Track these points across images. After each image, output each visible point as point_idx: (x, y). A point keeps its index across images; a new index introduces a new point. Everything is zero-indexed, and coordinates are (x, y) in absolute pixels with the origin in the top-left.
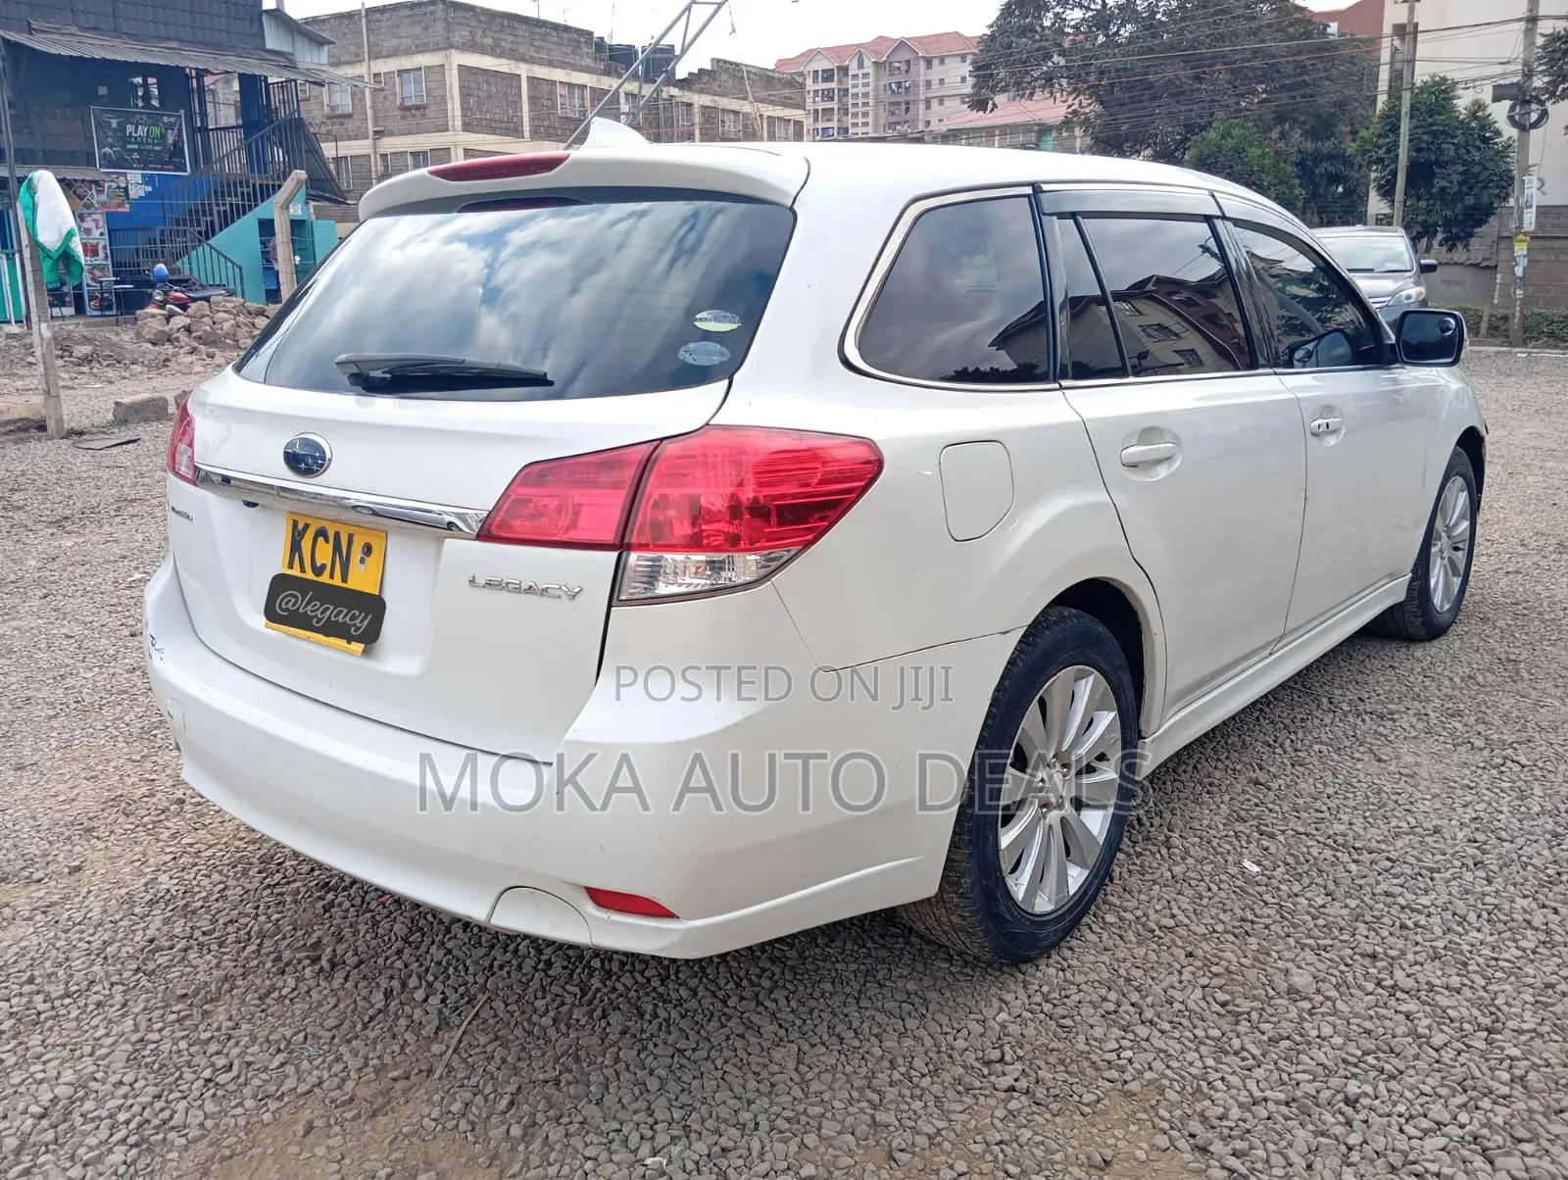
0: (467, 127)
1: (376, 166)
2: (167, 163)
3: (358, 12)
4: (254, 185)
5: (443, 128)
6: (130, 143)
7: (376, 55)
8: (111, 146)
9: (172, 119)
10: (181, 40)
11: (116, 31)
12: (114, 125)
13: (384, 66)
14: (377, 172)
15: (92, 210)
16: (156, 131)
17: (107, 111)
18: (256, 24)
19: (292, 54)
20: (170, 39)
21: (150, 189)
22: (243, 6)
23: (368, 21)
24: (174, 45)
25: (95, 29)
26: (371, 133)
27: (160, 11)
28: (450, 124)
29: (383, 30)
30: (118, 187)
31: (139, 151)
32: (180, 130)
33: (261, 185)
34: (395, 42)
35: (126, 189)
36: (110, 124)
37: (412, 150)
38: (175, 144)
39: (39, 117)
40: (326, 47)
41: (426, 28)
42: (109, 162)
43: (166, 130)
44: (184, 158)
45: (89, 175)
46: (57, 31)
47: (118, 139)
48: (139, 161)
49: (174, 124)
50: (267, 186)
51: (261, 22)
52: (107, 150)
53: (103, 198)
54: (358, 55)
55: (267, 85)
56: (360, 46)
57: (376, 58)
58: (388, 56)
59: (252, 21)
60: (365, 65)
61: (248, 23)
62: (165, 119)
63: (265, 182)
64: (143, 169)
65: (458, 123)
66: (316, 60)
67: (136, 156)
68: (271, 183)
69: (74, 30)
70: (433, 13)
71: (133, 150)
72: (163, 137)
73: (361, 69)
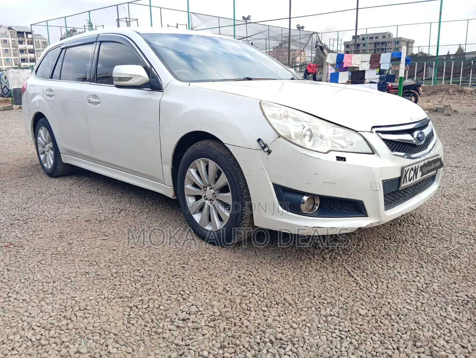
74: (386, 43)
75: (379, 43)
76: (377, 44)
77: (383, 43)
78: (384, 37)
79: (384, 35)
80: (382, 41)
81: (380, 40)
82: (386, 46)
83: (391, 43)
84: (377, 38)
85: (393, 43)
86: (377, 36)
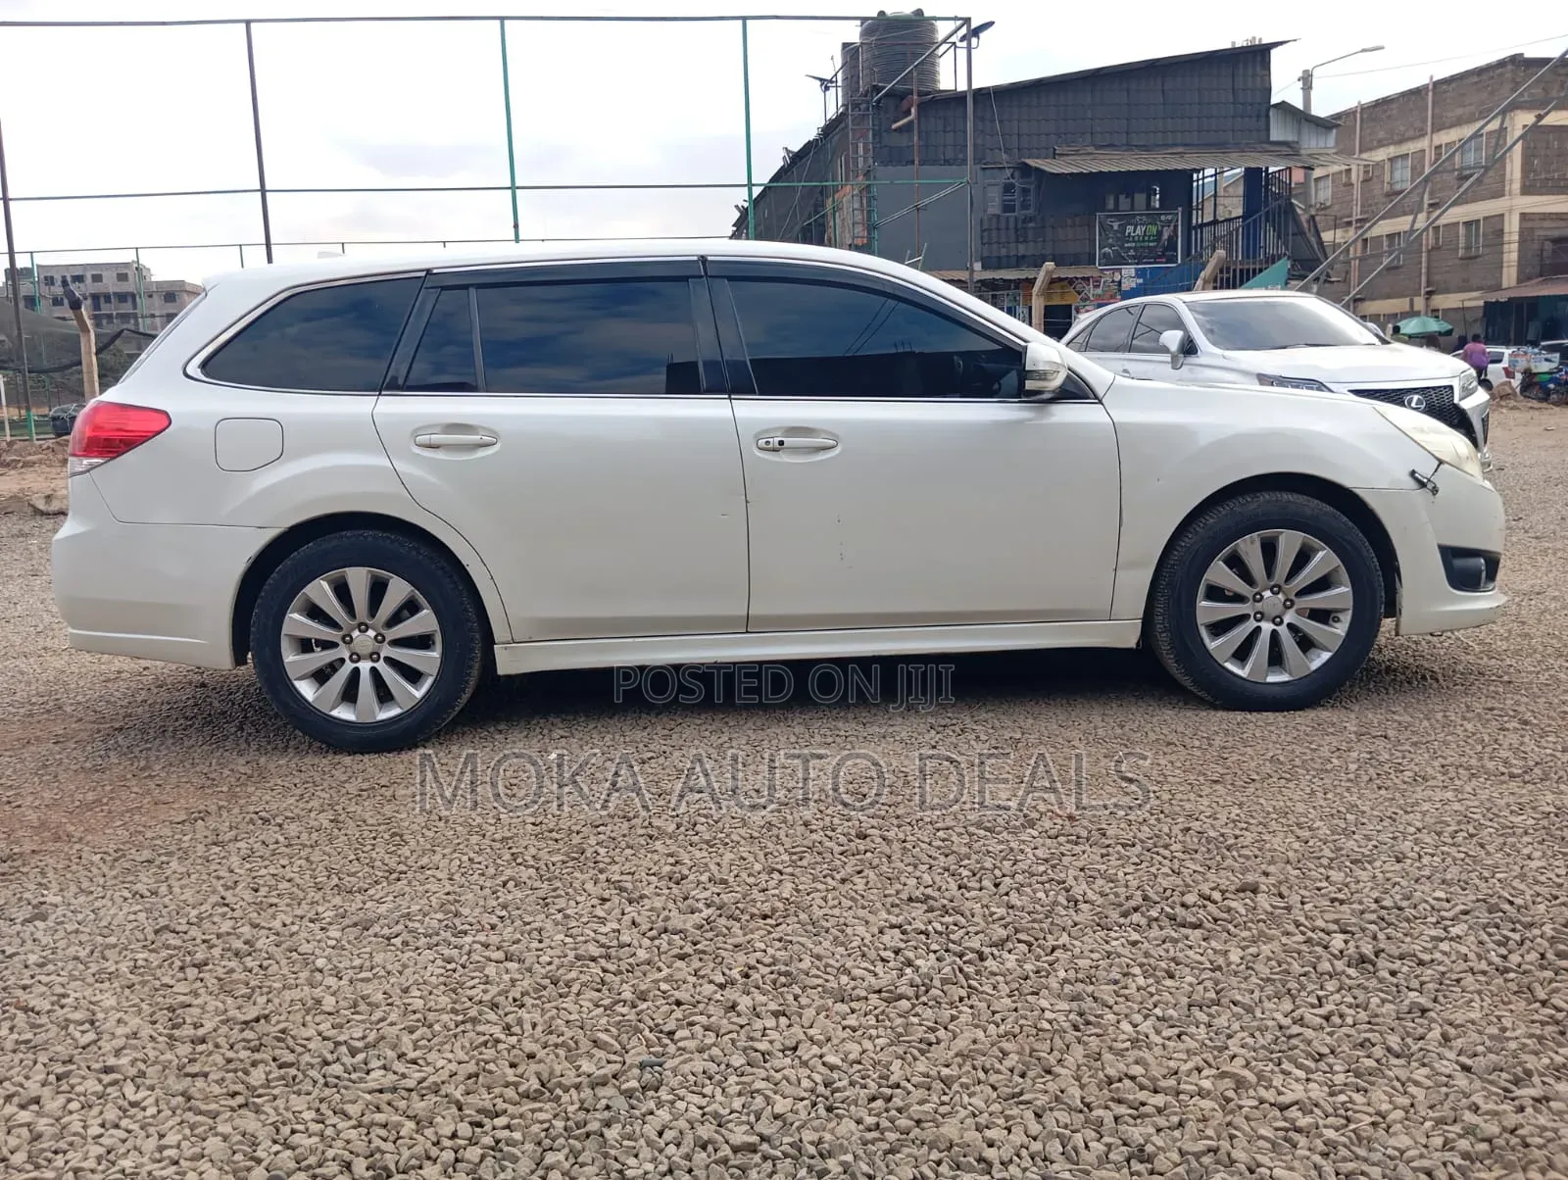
0: (1526, 190)
1: (1427, 239)
2: (1160, 257)
3: (1425, 88)
4: (1235, 271)
5: (1499, 194)
6: (1128, 242)
7: (1438, 128)
8: (1110, 246)
9: (1169, 217)
10: (1186, 145)
11: (1128, 145)
12: (1116, 228)
13: (1445, 137)
14: (1427, 245)
15: (1088, 302)
16: (1154, 230)
17: (1111, 216)
18: (1263, 119)
19: (1297, 142)
20: (1175, 145)
21: (1141, 281)
22: (1251, 105)
23: (1434, 94)
24: (1180, 150)
25: (1111, 146)
26: (1426, 206)
27: (1170, 120)
28: (1507, 188)
29: (1448, 101)
30: (1113, 281)
31: (1135, 249)
32: (1176, 227)
33: (1241, 271)
34: (1459, 111)
35: (1120, 282)
36: (1112, 226)
37: (1466, 219)
38: (1170, 238)
39: (1053, 227)
40: (1334, 131)
41: (1492, 93)
42: (1107, 260)
43: (1163, 227)
44: (1176, 251)
45: (1087, 272)
46: (1077, 153)
47: (1118, 239)
48: (1134, 257)
49: (1170, 222)
50: (1248, 270)
51: (1268, 116)
52: (1107, 249)
53: (1099, 291)
54: (1422, 129)
55: (1267, 174)
56: (1425, 121)
57: (1439, 130)
58: (1451, 126)
59: (1258, 116)
60: (1427, 138)
61: (1254, 119)
62: (1163, 218)
63: (1246, 267)
64: (1137, 264)
65: (1517, 186)
66: (1322, 144)
67: (1132, 253)
68: (1251, 267)
69: (1091, 149)
70: (1501, 74)
71: (1130, 248)
72: (1160, 234)
73: (1423, 144)
74: (133, 296)
75: (107, 298)
76: (102, 300)
77: (122, 297)
78: (122, 277)
79: (122, 272)
80: (117, 290)
81: (110, 285)
82: (135, 308)
83: (151, 296)
84: (97, 278)
85: (155, 295)
86: (97, 273)
